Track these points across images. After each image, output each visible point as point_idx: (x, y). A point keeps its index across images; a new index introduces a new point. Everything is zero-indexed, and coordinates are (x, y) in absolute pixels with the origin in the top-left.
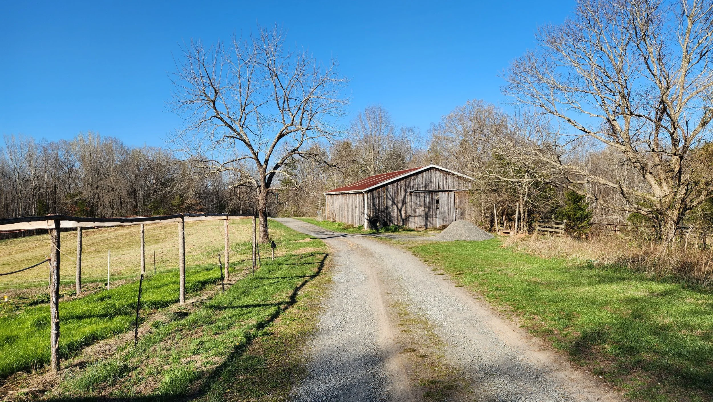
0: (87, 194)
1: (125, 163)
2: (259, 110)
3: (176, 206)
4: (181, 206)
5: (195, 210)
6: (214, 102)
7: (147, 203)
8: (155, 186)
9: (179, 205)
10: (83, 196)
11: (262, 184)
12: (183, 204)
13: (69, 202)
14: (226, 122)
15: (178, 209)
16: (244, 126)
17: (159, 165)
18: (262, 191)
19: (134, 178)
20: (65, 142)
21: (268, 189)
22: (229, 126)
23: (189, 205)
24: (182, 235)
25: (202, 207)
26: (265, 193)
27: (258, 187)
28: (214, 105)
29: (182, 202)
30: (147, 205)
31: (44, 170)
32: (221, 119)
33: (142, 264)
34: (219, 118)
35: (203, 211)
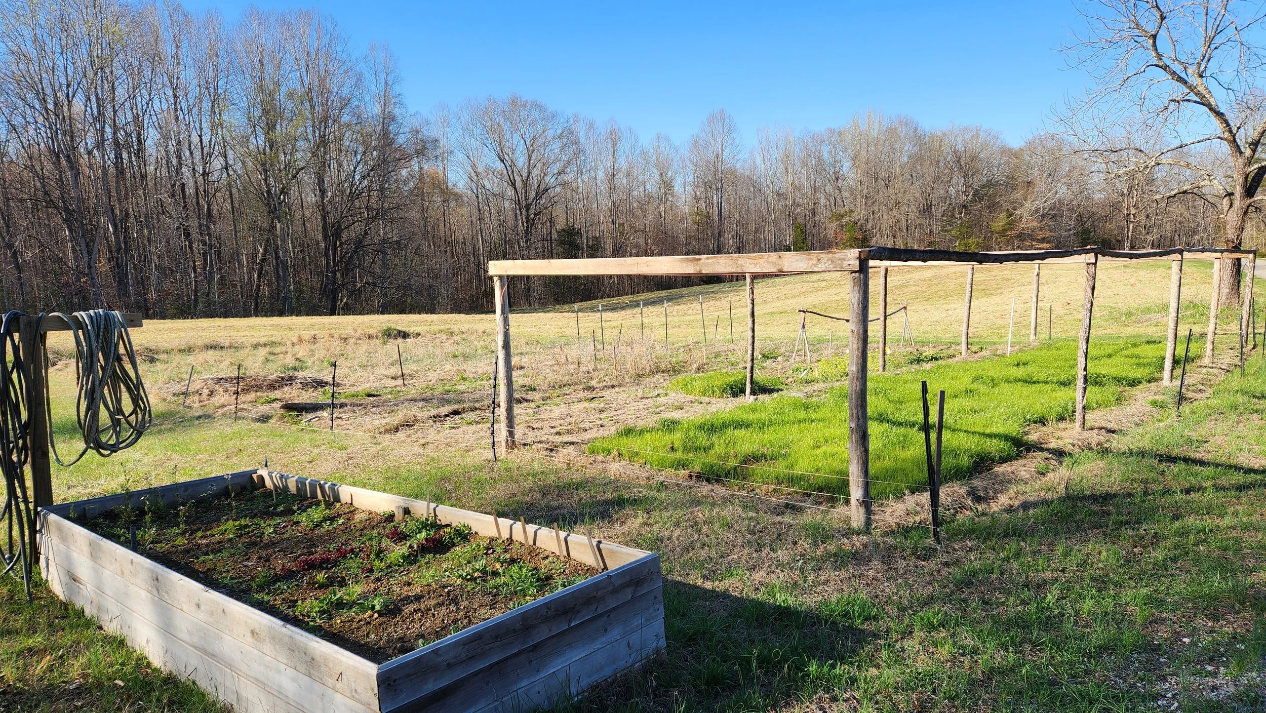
0: (860, 213)
1: (917, 159)
2: (1245, 36)
3: (999, 233)
4: (1009, 233)
5: (1033, 240)
6: (1154, 37)
7: (948, 228)
8: (964, 198)
9: (1005, 231)
10: (855, 217)
11: (1238, 191)
12: (1011, 229)
13: (834, 225)
14: (1174, 73)
15: (1002, 238)
16: (1204, 75)
17: (974, 158)
18: (1237, 203)
19: (931, 183)
20: (832, 131)
21: (1252, 200)
22: (1180, 80)
23: (1023, 229)
24: (1178, 280)
25: (1047, 234)
26: (1242, 208)
27: (1225, 196)
28: (1154, 42)
29: (1011, 225)
30: (949, 231)
31: (804, 178)
32: (1165, 68)
33: (1033, 324)
34: (1161, 67)
35: (1048, 242)
